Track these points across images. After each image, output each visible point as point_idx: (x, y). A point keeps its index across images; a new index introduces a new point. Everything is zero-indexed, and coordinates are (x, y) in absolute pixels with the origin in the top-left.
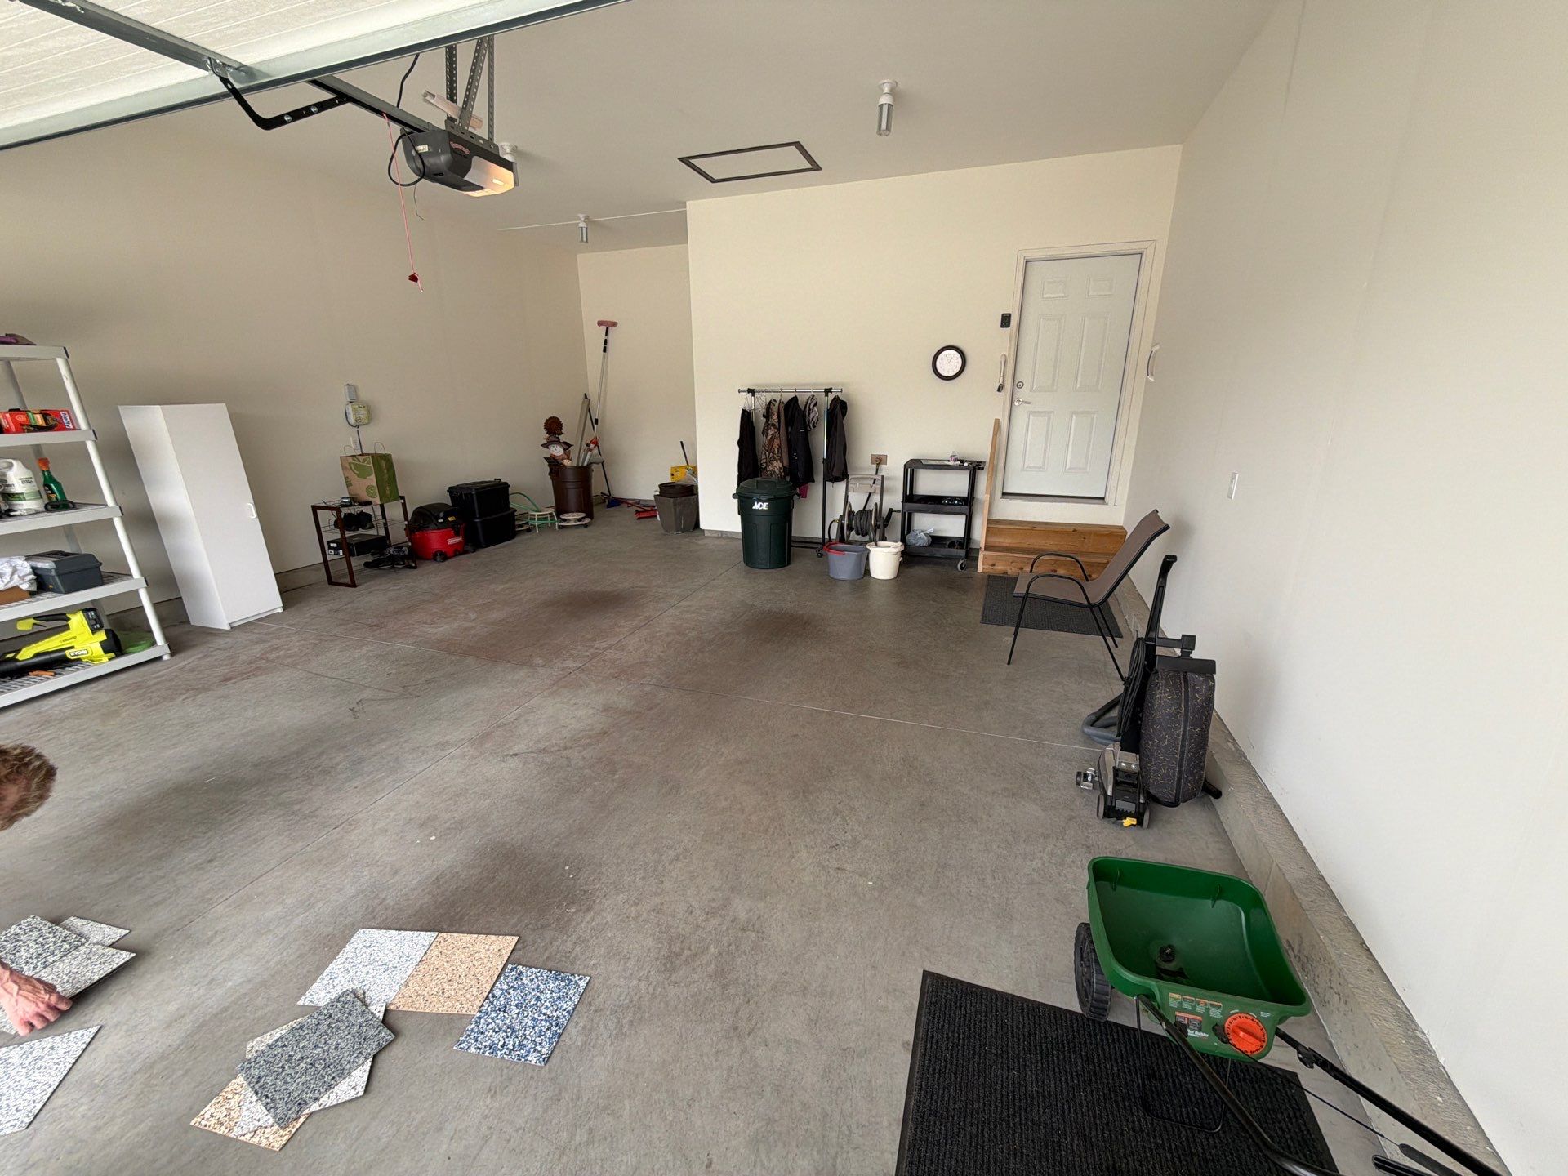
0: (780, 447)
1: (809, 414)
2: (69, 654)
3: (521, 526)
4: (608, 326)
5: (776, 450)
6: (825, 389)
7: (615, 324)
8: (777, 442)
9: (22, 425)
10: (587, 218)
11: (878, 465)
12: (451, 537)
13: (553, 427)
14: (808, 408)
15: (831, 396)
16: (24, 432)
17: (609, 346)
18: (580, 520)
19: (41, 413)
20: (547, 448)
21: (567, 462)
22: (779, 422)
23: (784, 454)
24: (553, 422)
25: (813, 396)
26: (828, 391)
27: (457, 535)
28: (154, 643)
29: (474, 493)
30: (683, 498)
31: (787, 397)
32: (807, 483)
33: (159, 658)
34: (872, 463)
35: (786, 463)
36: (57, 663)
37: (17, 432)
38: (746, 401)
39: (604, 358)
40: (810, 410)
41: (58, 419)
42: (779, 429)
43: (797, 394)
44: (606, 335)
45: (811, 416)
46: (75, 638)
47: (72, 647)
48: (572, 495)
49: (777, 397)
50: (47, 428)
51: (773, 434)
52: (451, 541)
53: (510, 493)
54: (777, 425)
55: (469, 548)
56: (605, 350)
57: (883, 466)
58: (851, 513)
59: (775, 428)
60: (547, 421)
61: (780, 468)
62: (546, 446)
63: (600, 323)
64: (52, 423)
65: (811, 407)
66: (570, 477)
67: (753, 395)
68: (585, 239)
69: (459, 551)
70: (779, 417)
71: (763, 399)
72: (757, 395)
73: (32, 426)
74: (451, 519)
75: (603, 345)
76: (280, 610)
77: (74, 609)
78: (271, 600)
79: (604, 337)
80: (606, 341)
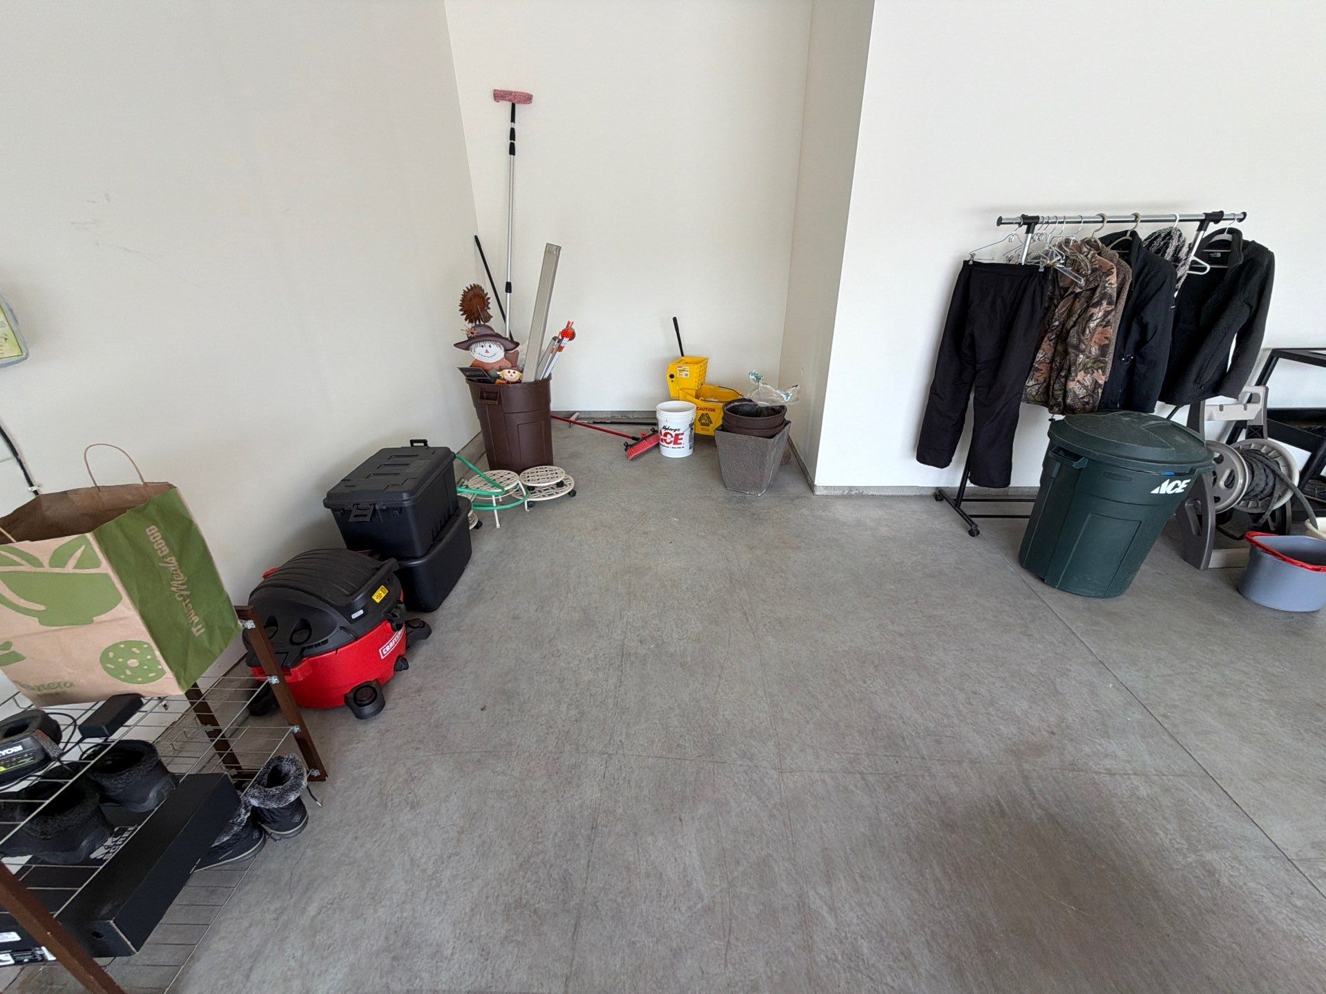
0: (1112, 342)
4: (515, 100)
5: (1094, 349)
7: (527, 99)
8: (1104, 332)
13: (474, 305)
17: (520, 142)
18: (561, 486)
20: (466, 349)
21: (509, 375)
24: (474, 296)
27: (398, 628)
39: (511, 168)
42: (1116, 307)
44: (513, 120)
59: (1109, 302)
60: (465, 294)
61: (1099, 386)
62: (465, 345)
63: (499, 96)
79: (509, 125)
80: (513, 132)
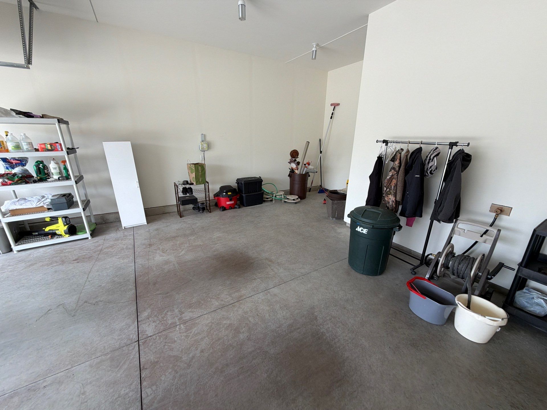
0: (396, 185)
1: (429, 163)
2: (57, 232)
3: (267, 198)
4: (335, 105)
5: (393, 187)
6: (450, 143)
7: (338, 105)
8: (394, 181)
9: (43, 149)
10: (317, 45)
11: (497, 215)
12: (228, 201)
13: (294, 154)
14: (428, 158)
15: (456, 149)
16: (44, 151)
17: (334, 116)
18: (294, 200)
19: (50, 144)
20: (290, 164)
21: (296, 171)
22: (400, 167)
23: (398, 191)
24: (294, 152)
25: (437, 148)
26: (452, 145)
27: (231, 200)
28: (86, 233)
29: (243, 183)
30: (339, 201)
31: (413, 148)
32: (415, 217)
33: (88, 238)
34: (491, 211)
35: (399, 198)
36: (53, 235)
37: (42, 151)
38: (380, 149)
39: (330, 122)
40: (430, 159)
41: (56, 147)
42: (398, 173)
43: (422, 146)
44: (334, 110)
45: (430, 165)
46: (59, 227)
47: (58, 230)
48: (297, 187)
49: (405, 147)
50: (52, 150)
51: (392, 175)
52: (228, 203)
53: (262, 184)
54: (397, 169)
55: (236, 206)
56: (331, 118)
57: (504, 217)
58: (451, 254)
59: (395, 171)
60: (291, 152)
61: (393, 201)
62: (290, 163)
63: (332, 105)
64: (53, 148)
65: (432, 157)
66: (297, 178)
67: (387, 145)
68: (314, 57)
69: (232, 207)
70: (400, 163)
71: (392, 148)
72: (389, 144)
73: (46, 149)
74: (229, 193)
75: (331, 115)
76: (146, 224)
77: (60, 216)
78: (142, 220)
79: (332, 111)
80: (333, 113)
